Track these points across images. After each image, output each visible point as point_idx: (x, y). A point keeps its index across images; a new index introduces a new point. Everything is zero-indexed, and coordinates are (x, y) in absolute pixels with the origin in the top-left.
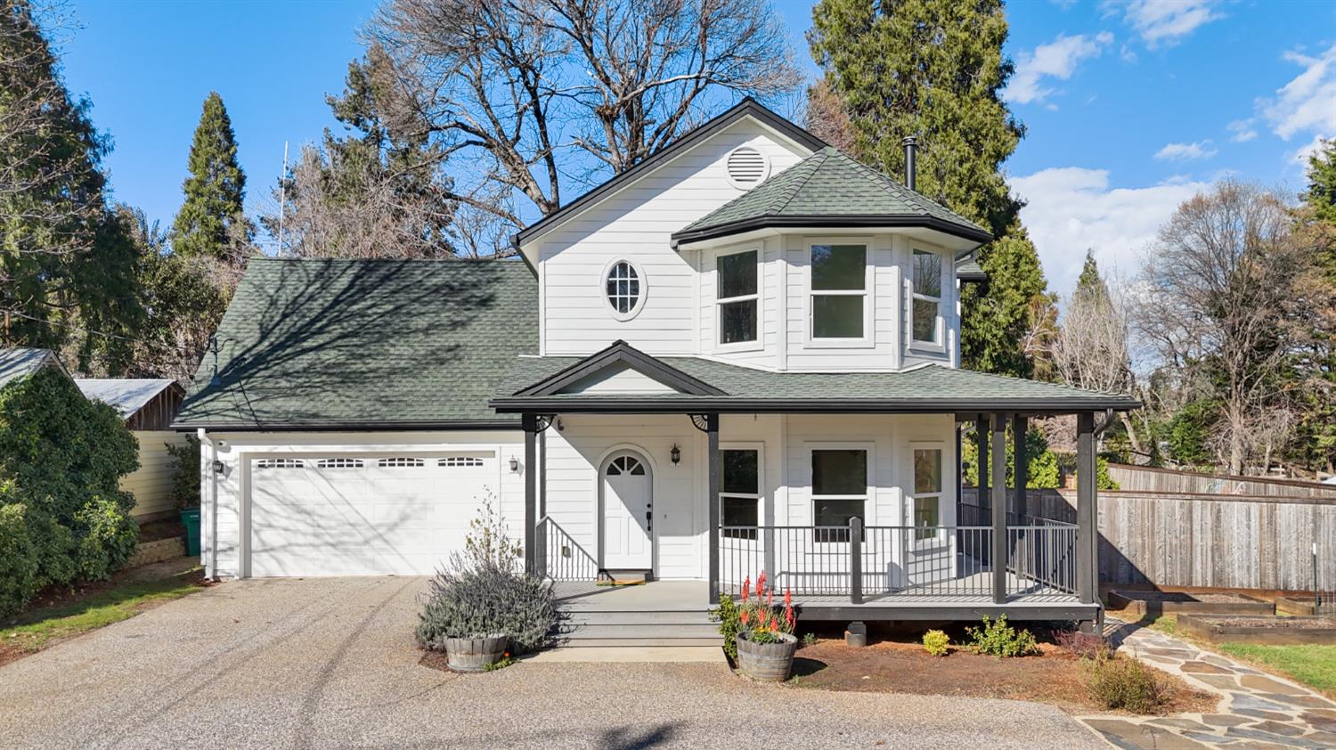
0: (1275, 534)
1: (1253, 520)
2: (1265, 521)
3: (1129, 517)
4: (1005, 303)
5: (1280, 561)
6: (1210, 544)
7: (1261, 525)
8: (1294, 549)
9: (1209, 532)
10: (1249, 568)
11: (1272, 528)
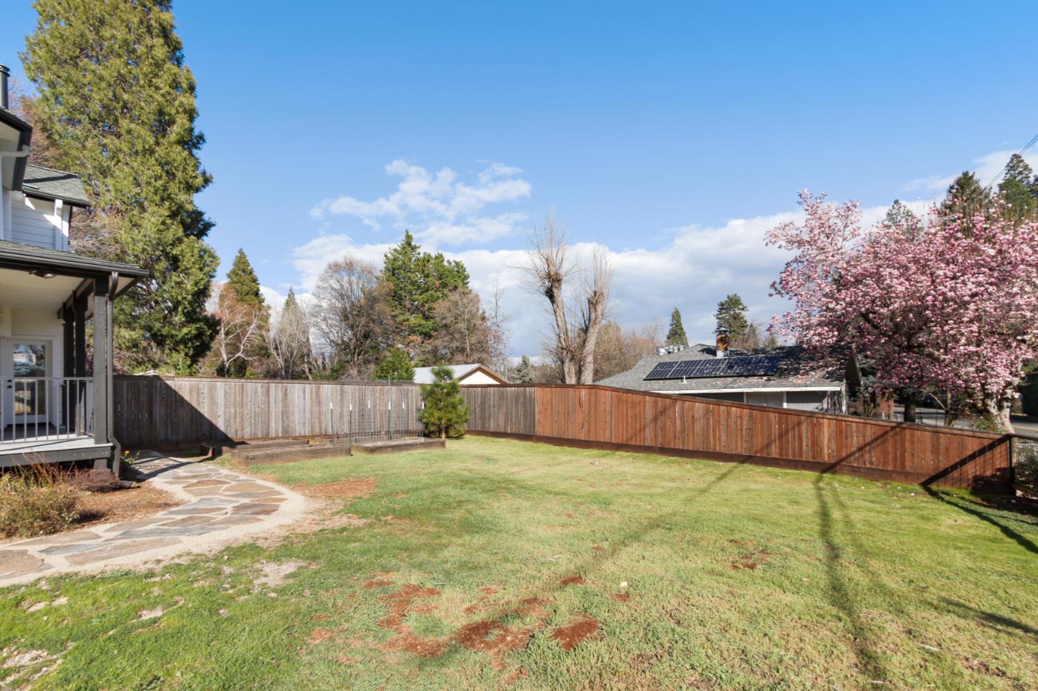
0: (319, 403)
3: (225, 395)
4: (192, 277)
5: (323, 418)
9: (280, 403)
11: (318, 399)
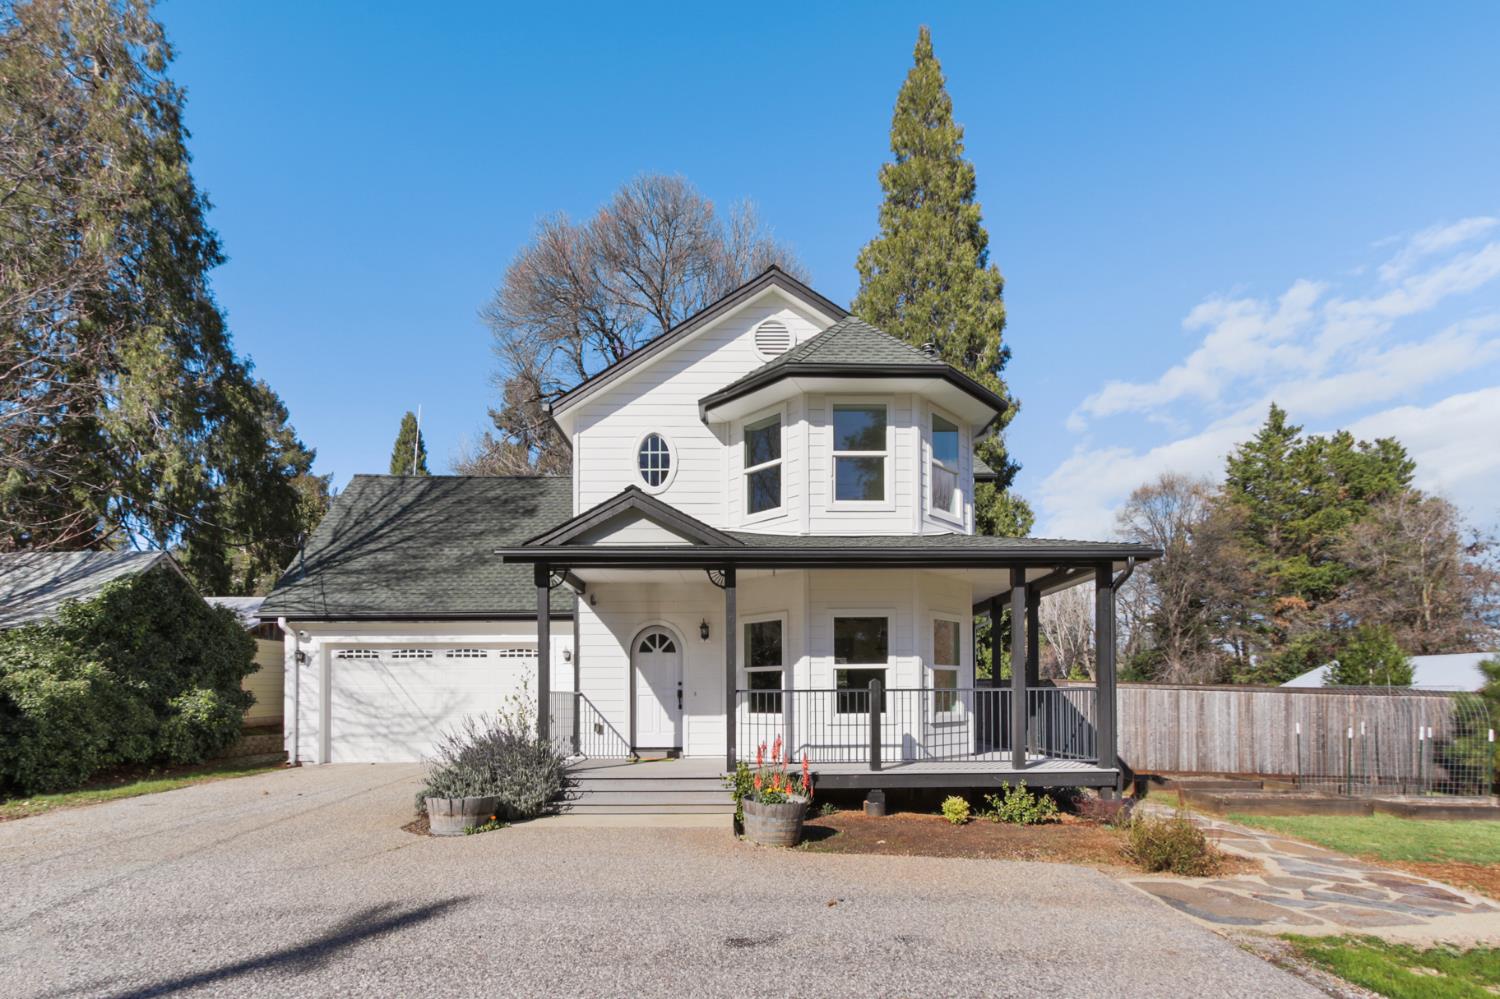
0: (1251, 721)
1: (1232, 707)
2: (1243, 710)
5: (1257, 746)
6: (1194, 731)
7: (1240, 713)
8: (1268, 736)
10: (1229, 754)
11: (1248, 716)
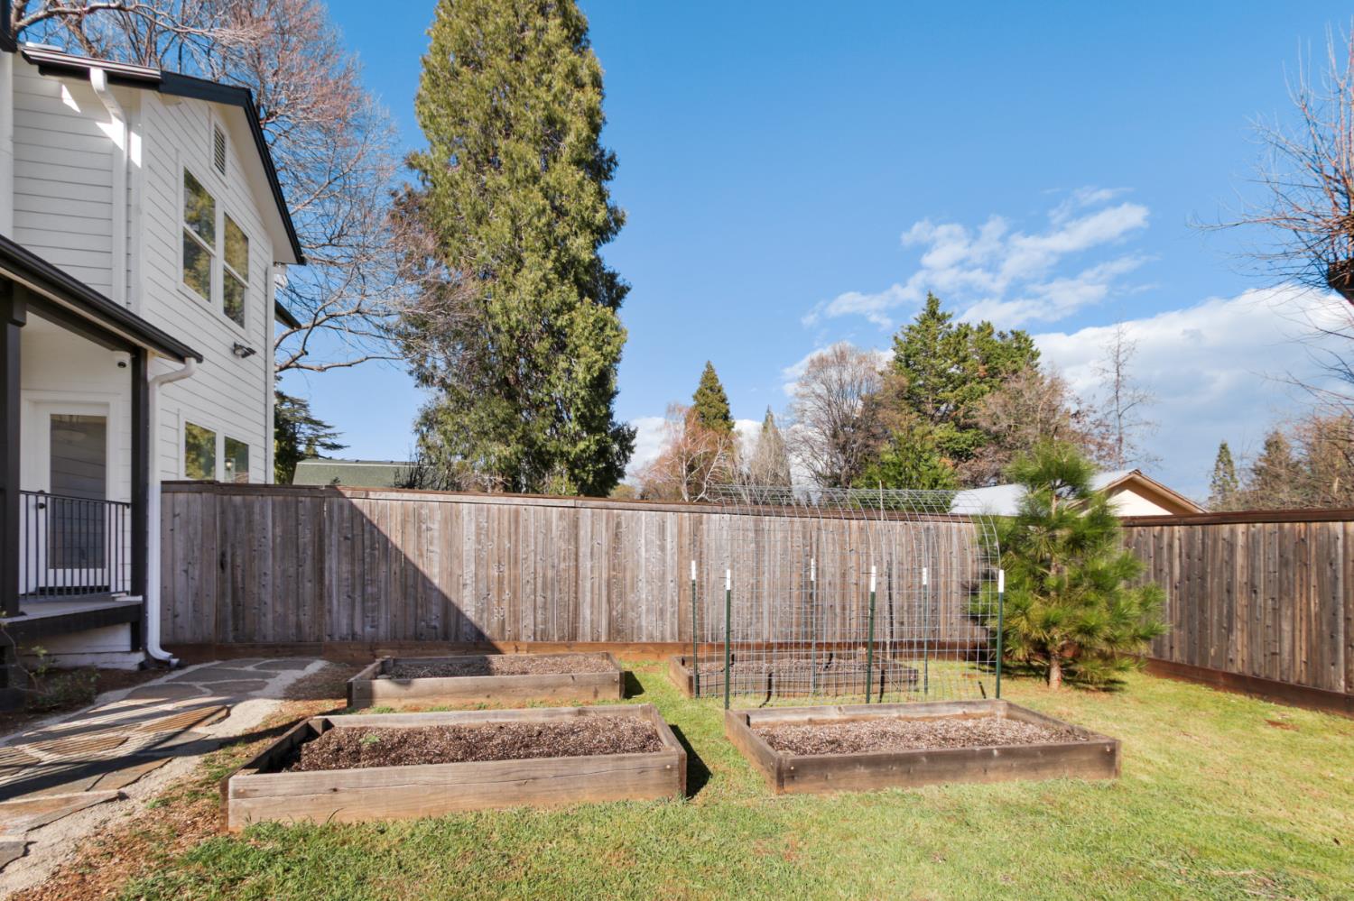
0: (699, 560)
1: (669, 540)
2: (686, 541)
3: (478, 535)
6: (605, 576)
7: (680, 547)
9: (604, 557)
10: (662, 612)
